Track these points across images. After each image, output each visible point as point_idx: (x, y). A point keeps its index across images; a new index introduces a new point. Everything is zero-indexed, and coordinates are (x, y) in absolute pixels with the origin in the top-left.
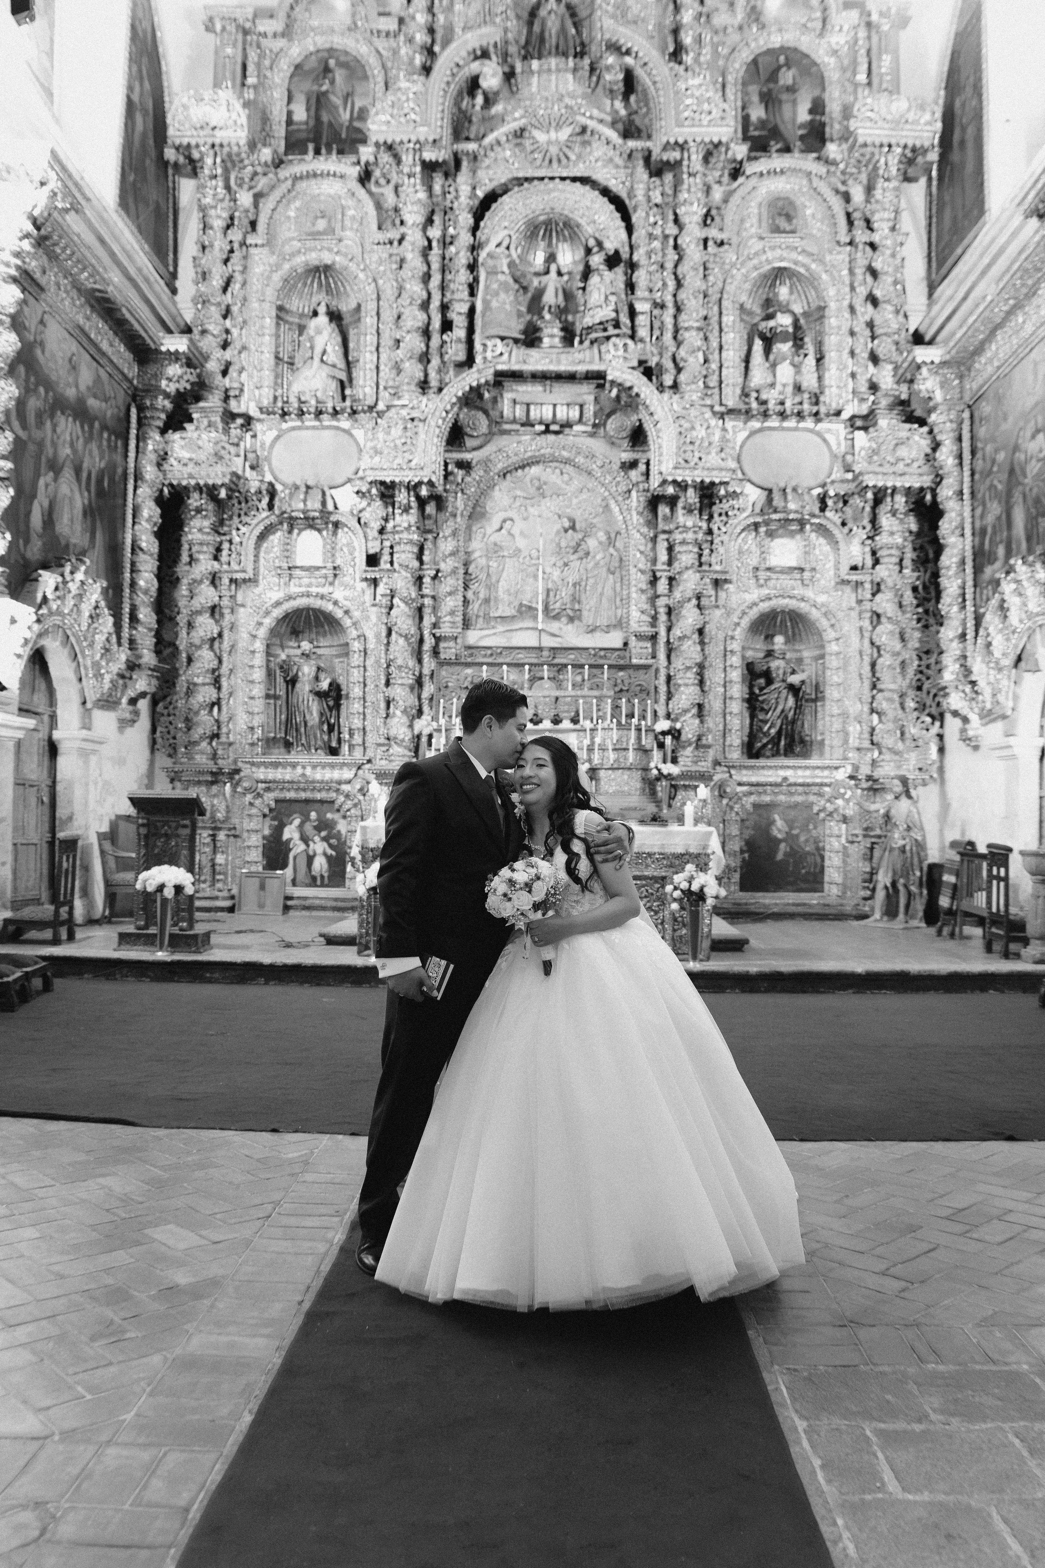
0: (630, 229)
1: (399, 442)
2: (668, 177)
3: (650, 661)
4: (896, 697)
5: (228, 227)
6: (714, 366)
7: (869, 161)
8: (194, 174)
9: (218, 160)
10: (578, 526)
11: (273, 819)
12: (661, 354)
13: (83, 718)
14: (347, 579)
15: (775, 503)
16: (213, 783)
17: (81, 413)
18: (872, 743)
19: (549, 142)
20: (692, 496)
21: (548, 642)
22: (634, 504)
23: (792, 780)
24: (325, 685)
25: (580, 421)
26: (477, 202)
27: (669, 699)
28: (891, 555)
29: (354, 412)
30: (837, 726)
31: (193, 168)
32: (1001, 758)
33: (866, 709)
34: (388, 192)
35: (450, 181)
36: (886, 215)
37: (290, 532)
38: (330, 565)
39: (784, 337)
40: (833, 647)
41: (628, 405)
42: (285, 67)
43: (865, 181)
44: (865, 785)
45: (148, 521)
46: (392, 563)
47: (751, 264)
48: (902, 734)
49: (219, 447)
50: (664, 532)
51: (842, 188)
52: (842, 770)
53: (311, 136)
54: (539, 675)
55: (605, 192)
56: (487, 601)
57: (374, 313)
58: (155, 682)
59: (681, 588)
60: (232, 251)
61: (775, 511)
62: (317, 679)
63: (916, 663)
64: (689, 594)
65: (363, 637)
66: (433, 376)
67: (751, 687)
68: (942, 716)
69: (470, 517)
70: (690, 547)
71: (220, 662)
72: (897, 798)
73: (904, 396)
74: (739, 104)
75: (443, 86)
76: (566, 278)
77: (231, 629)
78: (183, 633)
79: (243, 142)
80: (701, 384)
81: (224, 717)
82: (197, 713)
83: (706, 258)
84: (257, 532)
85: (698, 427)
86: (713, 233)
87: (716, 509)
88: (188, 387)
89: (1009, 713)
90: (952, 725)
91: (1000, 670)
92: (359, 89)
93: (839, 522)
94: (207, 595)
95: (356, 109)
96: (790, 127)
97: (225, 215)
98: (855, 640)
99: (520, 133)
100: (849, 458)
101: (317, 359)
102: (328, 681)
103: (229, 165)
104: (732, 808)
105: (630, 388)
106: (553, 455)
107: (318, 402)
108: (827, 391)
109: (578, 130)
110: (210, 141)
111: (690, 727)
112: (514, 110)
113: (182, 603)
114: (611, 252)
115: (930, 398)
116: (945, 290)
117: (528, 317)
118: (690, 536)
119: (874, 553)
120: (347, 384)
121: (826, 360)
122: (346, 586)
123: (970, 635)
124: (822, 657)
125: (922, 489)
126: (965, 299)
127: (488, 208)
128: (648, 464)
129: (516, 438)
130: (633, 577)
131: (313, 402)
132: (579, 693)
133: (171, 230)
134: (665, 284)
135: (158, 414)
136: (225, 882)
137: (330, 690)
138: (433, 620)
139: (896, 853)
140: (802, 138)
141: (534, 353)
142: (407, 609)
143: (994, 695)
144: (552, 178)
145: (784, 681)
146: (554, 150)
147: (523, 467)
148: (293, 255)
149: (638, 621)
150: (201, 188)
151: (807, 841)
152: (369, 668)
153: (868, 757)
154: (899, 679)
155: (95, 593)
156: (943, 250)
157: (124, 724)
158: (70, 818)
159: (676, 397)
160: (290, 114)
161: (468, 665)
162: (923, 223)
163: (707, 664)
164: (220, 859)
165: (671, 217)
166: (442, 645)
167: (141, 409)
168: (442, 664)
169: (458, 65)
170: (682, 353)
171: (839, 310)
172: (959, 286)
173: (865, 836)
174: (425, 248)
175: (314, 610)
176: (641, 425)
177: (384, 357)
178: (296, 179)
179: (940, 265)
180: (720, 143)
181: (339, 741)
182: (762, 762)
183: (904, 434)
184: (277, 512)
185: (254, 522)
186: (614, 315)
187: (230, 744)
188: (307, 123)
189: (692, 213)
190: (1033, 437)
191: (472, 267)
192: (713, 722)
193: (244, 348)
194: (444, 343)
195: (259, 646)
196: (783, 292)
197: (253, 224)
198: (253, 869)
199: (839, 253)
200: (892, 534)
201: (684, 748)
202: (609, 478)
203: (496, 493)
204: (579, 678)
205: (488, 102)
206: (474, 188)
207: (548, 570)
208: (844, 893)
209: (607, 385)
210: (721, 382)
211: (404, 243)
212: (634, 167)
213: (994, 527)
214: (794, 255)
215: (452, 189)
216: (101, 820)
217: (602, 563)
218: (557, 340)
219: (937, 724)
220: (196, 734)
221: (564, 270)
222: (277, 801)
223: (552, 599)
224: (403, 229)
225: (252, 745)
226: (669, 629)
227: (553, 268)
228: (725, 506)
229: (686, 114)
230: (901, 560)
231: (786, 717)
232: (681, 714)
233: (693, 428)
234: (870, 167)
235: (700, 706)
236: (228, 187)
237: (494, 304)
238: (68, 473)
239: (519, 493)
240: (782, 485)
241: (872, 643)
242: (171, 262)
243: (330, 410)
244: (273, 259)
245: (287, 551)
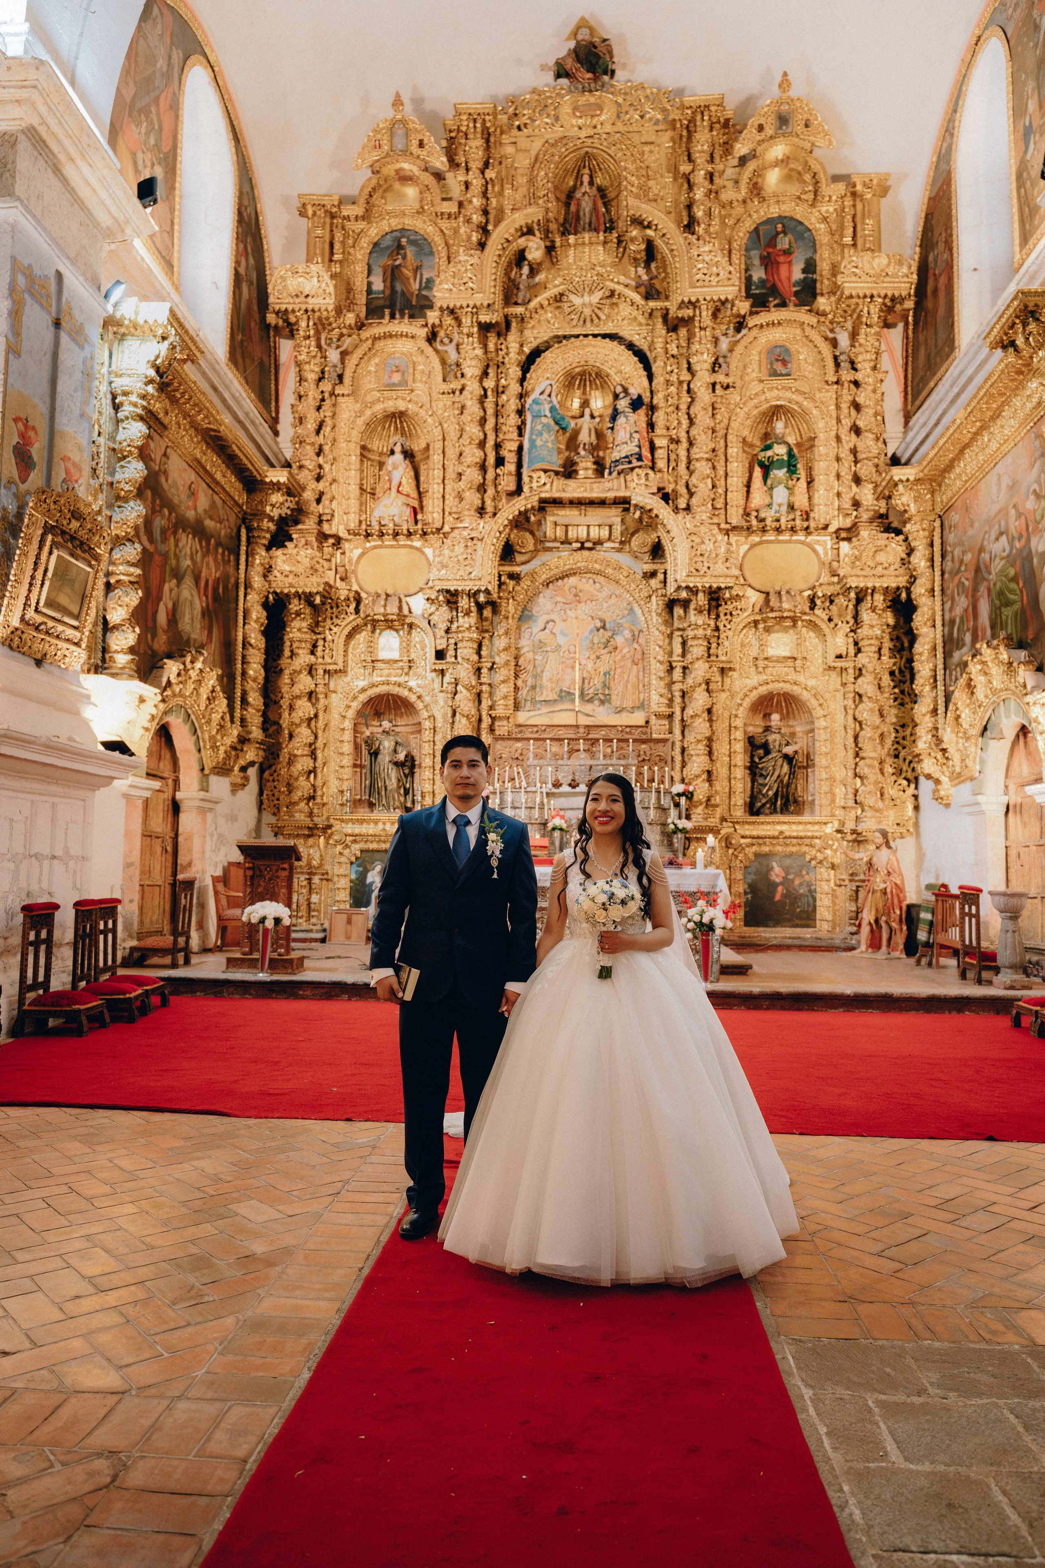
0: (650, 377)
1: (461, 558)
2: (683, 332)
3: (667, 736)
4: (876, 763)
5: (320, 380)
6: (721, 490)
7: (854, 311)
8: (292, 335)
9: (311, 323)
10: (607, 626)
11: (358, 866)
12: (676, 482)
13: (201, 782)
14: (420, 670)
15: (771, 604)
16: (309, 836)
17: (199, 531)
18: (856, 803)
19: (584, 305)
20: (702, 599)
21: (583, 721)
22: (654, 607)
23: (787, 834)
24: (401, 757)
25: (609, 539)
26: (524, 357)
27: (683, 767)
28: (871, 645)
29: (425, 534)
30: (825, 788)
31: (290, 330)
32: (969, 813)
33: (851, 774)
34: (451, 349)
35: (502, 340)
36: (868, 356)
37: (373, 632)
38: (405, 659)
39: (780, 464)
40: (822, 723)
41: (649, 525)
42: (365, 244)
43: (850, 328)
44: (850, 837)
45: (256, 622)
46: (456, 657)
47: (752, 404)
48: (882, 795)
49: (314, 562)
50: (679, 629)
51: (831, 335)
52: (830, 825)
53: (388, 303)
54: (576, 747)
55: (630, 346)
56: (533, 688)
57: (440, 451)
58: (261, 753)
59: (693, 676)
60: (323, 400)
61: (772, 610)
62: (395, 751)
63: (894, 735)
64: (700, 680)
65: (432, 717)
66: (489, 504)
67: (752, 757)
68: (916, 779)
69: (519, 619)
70: (700, 642)
71: (316, 738)
72: (877, 848)
73: (883, 511)
74: (743, 266)
75: (495, 258)
76: (597, 420)
77: (325, 711)
78: (286, 715)
79: (331, 308)
80: (709, 505)
81: (319, 783)
82: (297, 779)
83: (714, 399)
84: (346, 632)
85: (707, 541)
86: (720, 378)
87: (722, 610)
88: (289, 512)
89: (977, 775)
90: (926, 786)
91: (968, 739)
92: (426, 263)
93: (826, 618)
94: (305, 683)
95: (424, 280)
96: (786, 284)
97: (317, 369)
98: (840, 717)
99: (559, 298)
100: (835, 564)
101: (394, 490)
102: (404, 753)
103: (320, 327)
104: (737, 857)
105: (651, 510)
106: (587, 568)
107: (395, 525)
108: (816, 509)
109: (608, 294)
110: (304, 307)
111: (701, 789)
112: (555, 278)
113: (285, 689)
114: (635, 397)
115: (905, 511)
116: (919, 419)
117: (567, 454)
118: (700, 632)
119: (856, 644)
120: (418, 510)
121: (816, 483)
122: (419, 676)
123: (941, 710)
124: (812, 731)
125: (898, 588)
126: (937, 424)
127: (533, 362)
128: (665, 573)
129: (558, 554)
130: (653, 667)
131: (391, 525)
132: (609, 762)
133: (273, 382)
134: (679, 423)
135: (263, 534)
136: (319, 919)
137: (406, 761)
138: (490, 703)
139: (879, 894)
140: (796, 294)
141: (571, 483)
142: (468, 694)
143: (963, 760)
144: (586, 336)
145: (779, 751)
146: (587, 312)
147: (562, 578)
148: (373, 403)
149: (657, 702)
150: (297, 346)
151: (801, 884)
152: (437, 743)
153: (853, 815)
154: (879, 747)
155: (212, 680)
156: (918, 384)
157: (236, 788)
158: (190, 864)
159: (688, 517)
160: (369, 284)
161: (518, 740)
162: (900, 362)
163: (715, 738)
164: (315, 898)
165: (686, 366)
166: (497, 723)
167: (249, 530)
168: (497, 739)
169: (508, 241)
170: (694, 480)
171: (827, 440)
172: (931, 414)
173: (851, 881)
174: (481, 396)
175: (392, 695)
176: (659, 541)
177: (448, 488)
178: (376, 339)
179: (915, 398)
180: (727, 300)
181: (413, 802)
182: (762, 818)
183: (883, 542)
184: (362, 615)
185: (344, 624)
186: (637, 449)
187: (324, 805)
188: (383, 292)
189: (702, 361)
190: (997, 539)
191: (520, 412)
192: (720, 786)
193: (334, 480)
194: (497, 475)
195: (348, 724)
196: (779, 426)
197: (340, 377)
198: (342, 906)
199: (828, 391)
200: (872, 626)
201: (696, 807)
202: (633, 586)
203: (541, 599)
204: (609, 750)
205: (533, 272)
206: (522, 346)
207: (583, 662)
208: (834, 928)
209: (632, 509)
210: (726, 504)
211: (464, 392)
212: (654, 325)
213: (962, 618)
214: (788, 394)
215: (503, 347)
216: (216, 866)
217: (628, 656)
218: (590, 473)
219: (913, 786)
220: (295, 797)
221: (596, 414)
222: (362, 851)
223: (586, 685)
224: (463, 381)
225: (342, 805)
226: (683, 709)
227: (587, 412)
228: (730, 607)
229: (698, 277)
230: (880, 649)
231: (782, 781)
232: (693, 779)
233: (703, 543)
234: (855, 316)
235: (709, 773)
236: (319, 346)
237: (539, 443)
238: (188, 581)
239: (559, 599)
240: (778, 589)
241: (855, 719)
242: (273, 409)
243: (405, 532)
244: (358, 406)
245: (371, 647)
